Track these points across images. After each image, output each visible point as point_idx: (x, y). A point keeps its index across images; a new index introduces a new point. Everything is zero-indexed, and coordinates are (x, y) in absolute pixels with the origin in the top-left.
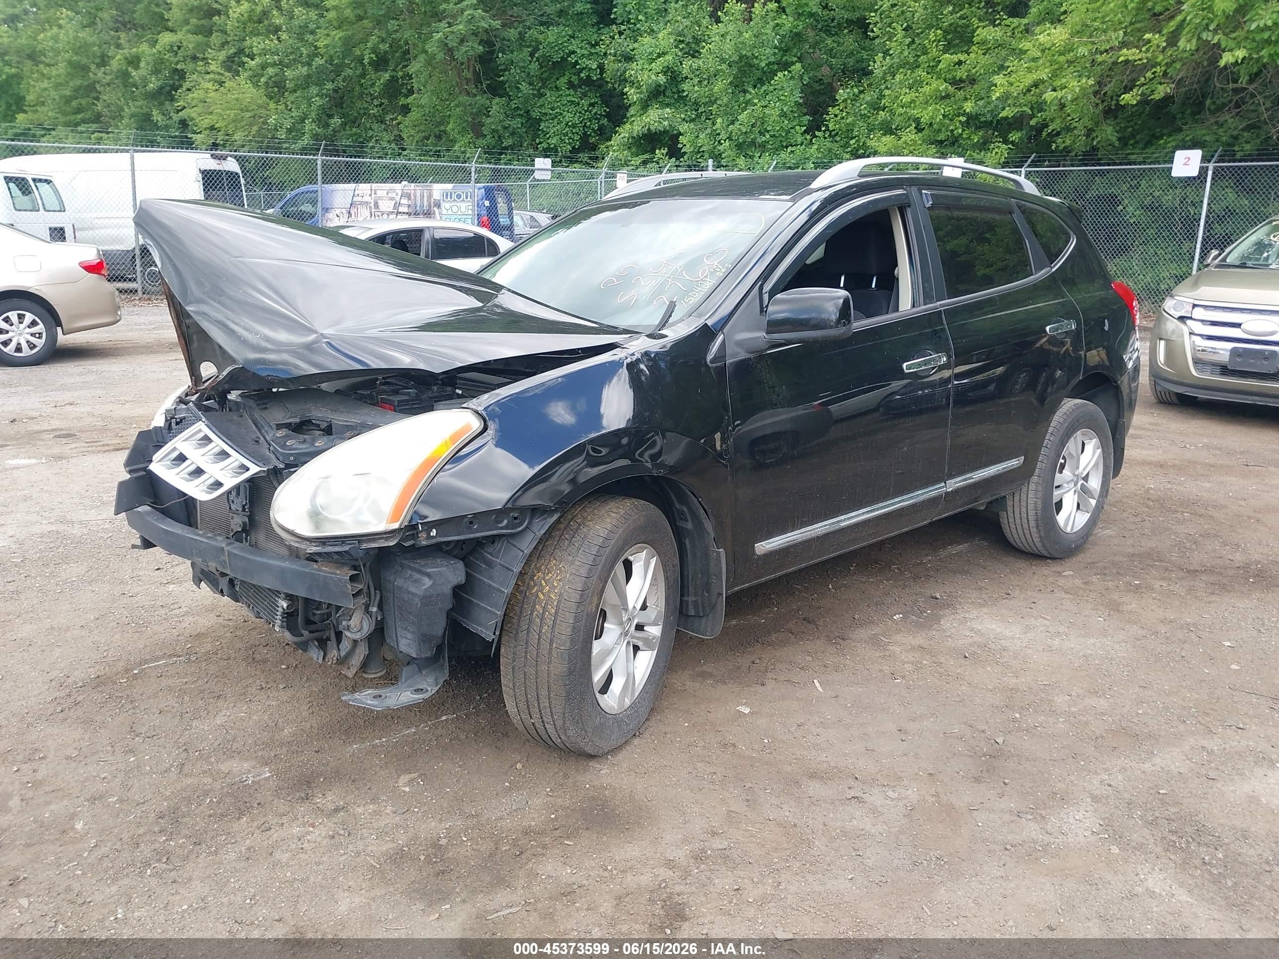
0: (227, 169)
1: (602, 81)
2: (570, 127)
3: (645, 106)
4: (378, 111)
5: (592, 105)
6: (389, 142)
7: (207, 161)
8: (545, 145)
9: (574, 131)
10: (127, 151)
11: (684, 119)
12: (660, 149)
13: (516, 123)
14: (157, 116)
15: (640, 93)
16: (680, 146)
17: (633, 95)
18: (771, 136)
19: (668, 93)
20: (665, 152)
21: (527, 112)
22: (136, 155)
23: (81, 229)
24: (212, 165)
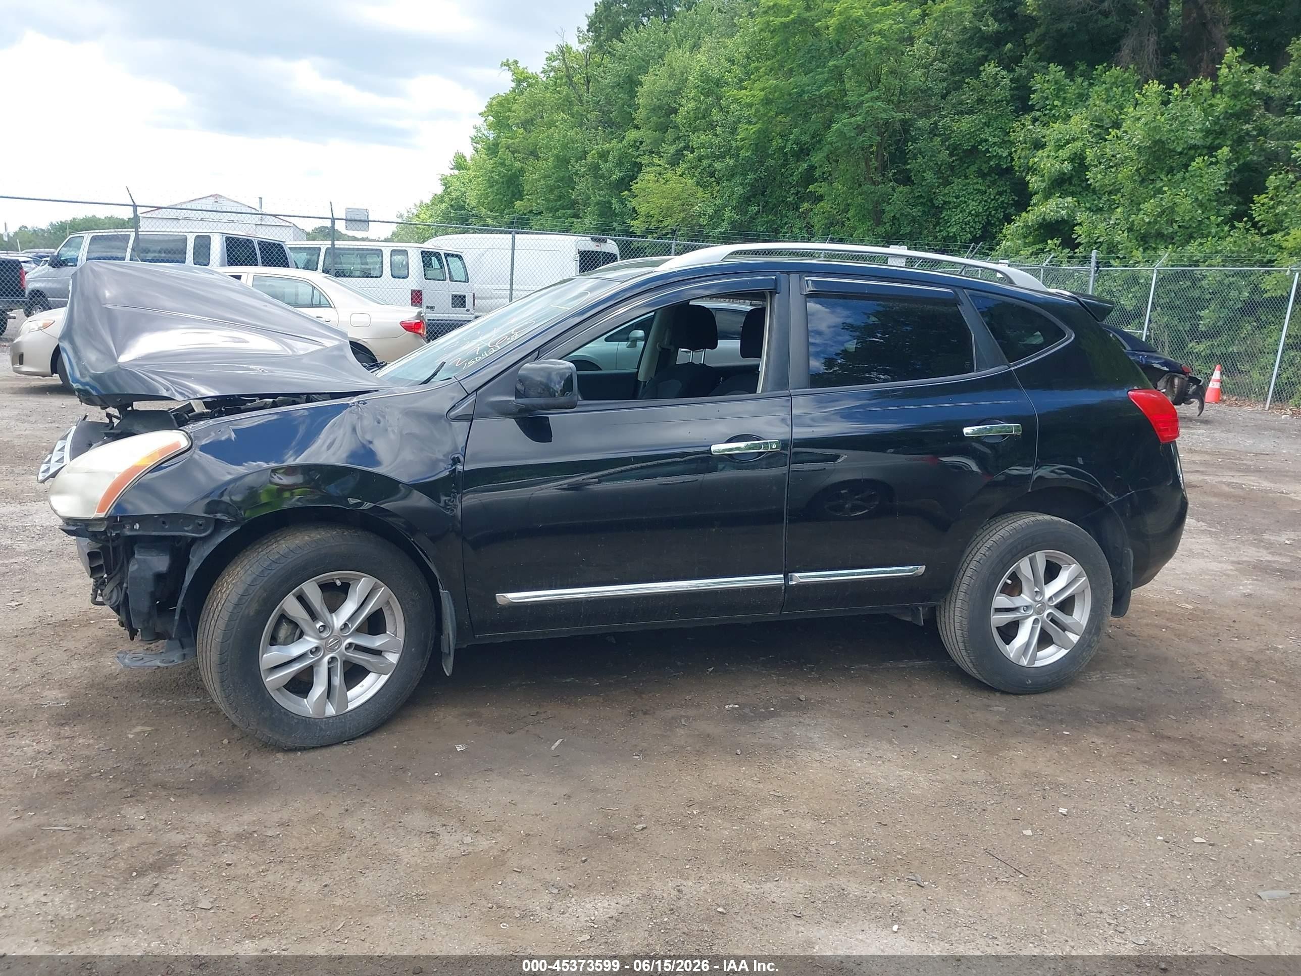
0: (603, 250)
1: (1010, 170)
2: (973, 215)
3: (1048, 195)
4: (794, 199)
5: (1000, 194)
6: (800, 229)
7: (587, 243)
8: (944, 234)
9: (977, 220)
10: (510, 233)
11: (1089, 208)
12: (1052, 239)
13: (916, 212)
14: (616, 205)
15: (1043, 181)
16: (1074, 236)
17: (1034, 182)
18: (1179, 227)
19: (1075, 181)
20: (1058, 242)
21: (931, 201)
22: (517, 236)
23: (479, 298)
24: (591, 246)
